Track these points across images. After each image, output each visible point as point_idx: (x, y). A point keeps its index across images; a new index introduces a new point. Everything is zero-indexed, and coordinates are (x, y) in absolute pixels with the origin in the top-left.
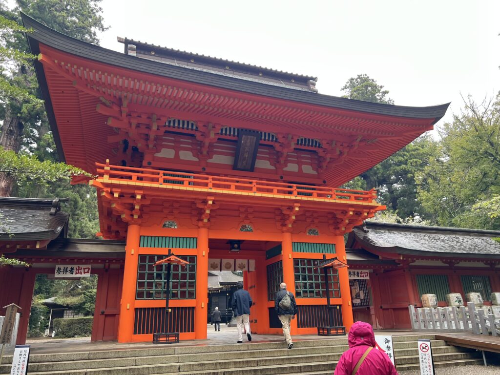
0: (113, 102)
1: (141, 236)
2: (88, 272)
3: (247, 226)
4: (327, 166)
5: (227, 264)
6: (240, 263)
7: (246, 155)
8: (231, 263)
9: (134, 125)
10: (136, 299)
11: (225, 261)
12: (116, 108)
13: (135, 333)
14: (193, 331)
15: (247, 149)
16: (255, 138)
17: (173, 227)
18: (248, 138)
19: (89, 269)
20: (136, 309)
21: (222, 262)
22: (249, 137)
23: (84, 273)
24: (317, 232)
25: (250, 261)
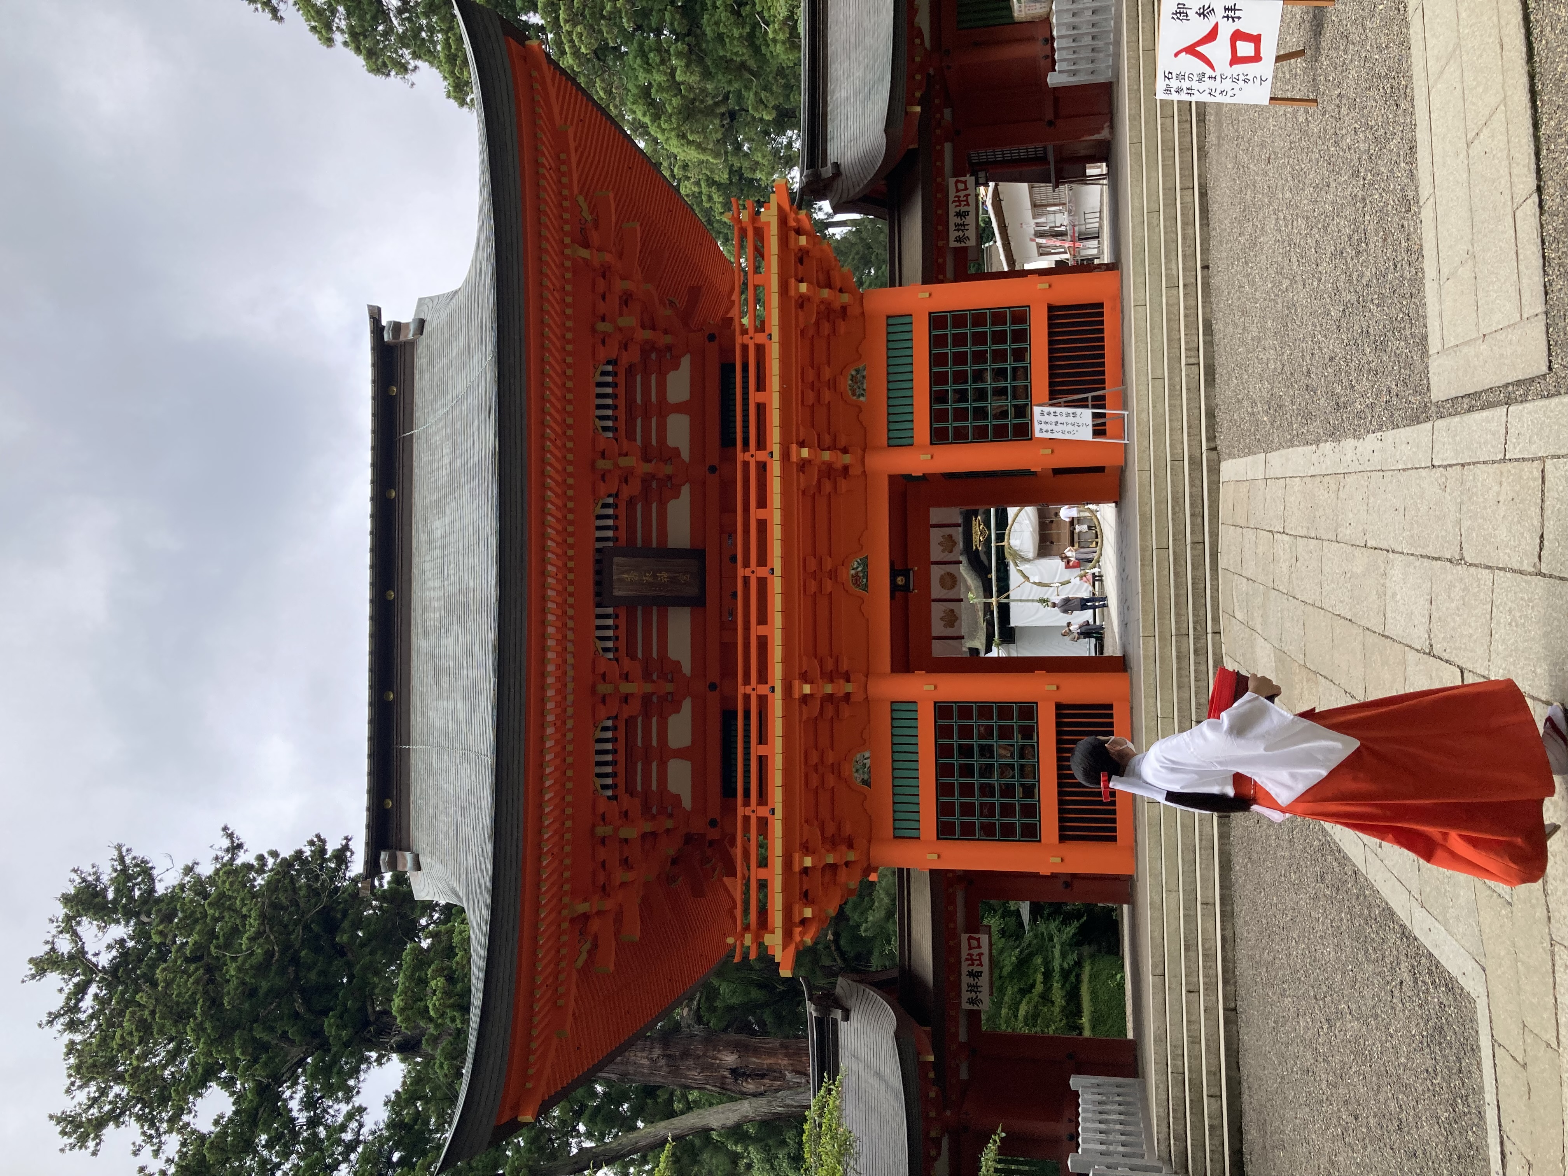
0: (581, 934)
1: (895, 837)
2: (978, 940)
3: (853, 572)
4: (666, 332)
5: (943, 584)
6: (941, 548)
7: (664, 576)
8: (943, 572)
9: (628, 876)
10: (1040, 841)
11: (936, 591)
12: (595, 925)
13: (1114, 839)
14: (1110, 707)
15: (648, 578)
16: (616, 559)
17: (868, 762)
18: (618, 579)
19: (970, 938)
20: (1063, 838)
21: (938, 597)
22: (615, 577)
23: (979, 947)
24: (858, 371)
25: (933, 521)
